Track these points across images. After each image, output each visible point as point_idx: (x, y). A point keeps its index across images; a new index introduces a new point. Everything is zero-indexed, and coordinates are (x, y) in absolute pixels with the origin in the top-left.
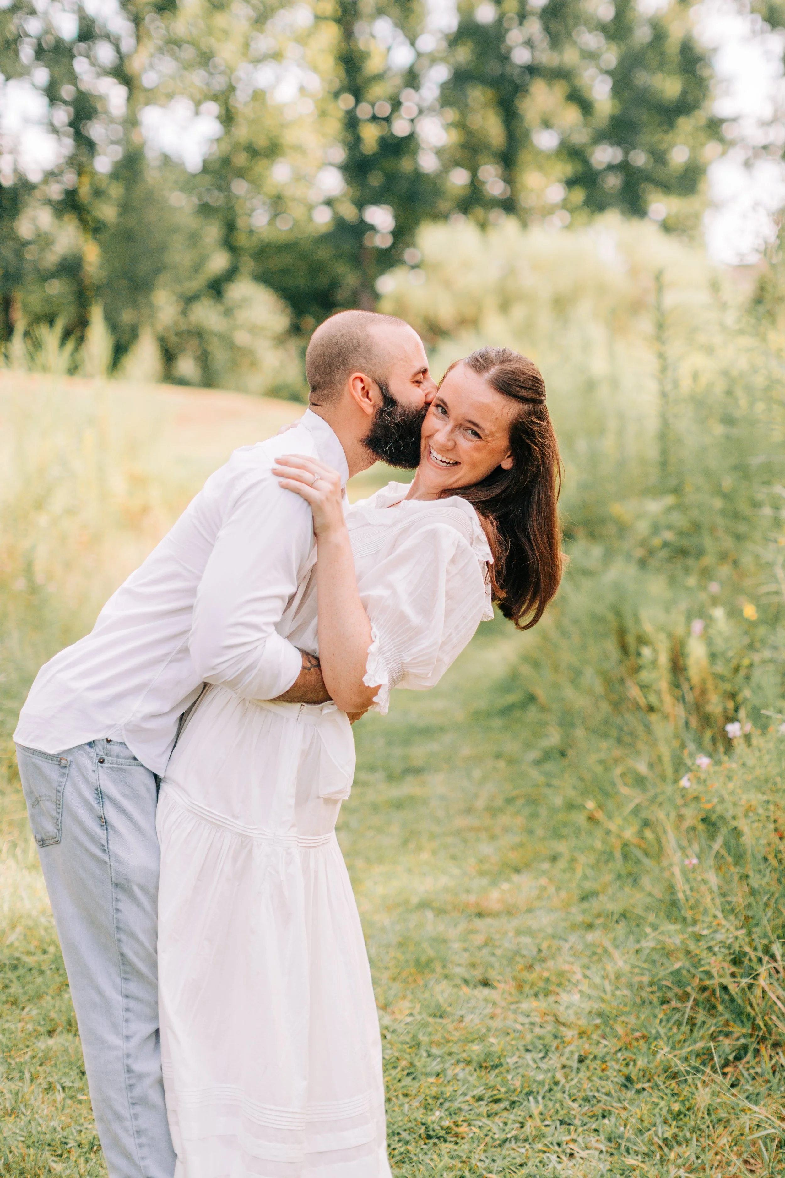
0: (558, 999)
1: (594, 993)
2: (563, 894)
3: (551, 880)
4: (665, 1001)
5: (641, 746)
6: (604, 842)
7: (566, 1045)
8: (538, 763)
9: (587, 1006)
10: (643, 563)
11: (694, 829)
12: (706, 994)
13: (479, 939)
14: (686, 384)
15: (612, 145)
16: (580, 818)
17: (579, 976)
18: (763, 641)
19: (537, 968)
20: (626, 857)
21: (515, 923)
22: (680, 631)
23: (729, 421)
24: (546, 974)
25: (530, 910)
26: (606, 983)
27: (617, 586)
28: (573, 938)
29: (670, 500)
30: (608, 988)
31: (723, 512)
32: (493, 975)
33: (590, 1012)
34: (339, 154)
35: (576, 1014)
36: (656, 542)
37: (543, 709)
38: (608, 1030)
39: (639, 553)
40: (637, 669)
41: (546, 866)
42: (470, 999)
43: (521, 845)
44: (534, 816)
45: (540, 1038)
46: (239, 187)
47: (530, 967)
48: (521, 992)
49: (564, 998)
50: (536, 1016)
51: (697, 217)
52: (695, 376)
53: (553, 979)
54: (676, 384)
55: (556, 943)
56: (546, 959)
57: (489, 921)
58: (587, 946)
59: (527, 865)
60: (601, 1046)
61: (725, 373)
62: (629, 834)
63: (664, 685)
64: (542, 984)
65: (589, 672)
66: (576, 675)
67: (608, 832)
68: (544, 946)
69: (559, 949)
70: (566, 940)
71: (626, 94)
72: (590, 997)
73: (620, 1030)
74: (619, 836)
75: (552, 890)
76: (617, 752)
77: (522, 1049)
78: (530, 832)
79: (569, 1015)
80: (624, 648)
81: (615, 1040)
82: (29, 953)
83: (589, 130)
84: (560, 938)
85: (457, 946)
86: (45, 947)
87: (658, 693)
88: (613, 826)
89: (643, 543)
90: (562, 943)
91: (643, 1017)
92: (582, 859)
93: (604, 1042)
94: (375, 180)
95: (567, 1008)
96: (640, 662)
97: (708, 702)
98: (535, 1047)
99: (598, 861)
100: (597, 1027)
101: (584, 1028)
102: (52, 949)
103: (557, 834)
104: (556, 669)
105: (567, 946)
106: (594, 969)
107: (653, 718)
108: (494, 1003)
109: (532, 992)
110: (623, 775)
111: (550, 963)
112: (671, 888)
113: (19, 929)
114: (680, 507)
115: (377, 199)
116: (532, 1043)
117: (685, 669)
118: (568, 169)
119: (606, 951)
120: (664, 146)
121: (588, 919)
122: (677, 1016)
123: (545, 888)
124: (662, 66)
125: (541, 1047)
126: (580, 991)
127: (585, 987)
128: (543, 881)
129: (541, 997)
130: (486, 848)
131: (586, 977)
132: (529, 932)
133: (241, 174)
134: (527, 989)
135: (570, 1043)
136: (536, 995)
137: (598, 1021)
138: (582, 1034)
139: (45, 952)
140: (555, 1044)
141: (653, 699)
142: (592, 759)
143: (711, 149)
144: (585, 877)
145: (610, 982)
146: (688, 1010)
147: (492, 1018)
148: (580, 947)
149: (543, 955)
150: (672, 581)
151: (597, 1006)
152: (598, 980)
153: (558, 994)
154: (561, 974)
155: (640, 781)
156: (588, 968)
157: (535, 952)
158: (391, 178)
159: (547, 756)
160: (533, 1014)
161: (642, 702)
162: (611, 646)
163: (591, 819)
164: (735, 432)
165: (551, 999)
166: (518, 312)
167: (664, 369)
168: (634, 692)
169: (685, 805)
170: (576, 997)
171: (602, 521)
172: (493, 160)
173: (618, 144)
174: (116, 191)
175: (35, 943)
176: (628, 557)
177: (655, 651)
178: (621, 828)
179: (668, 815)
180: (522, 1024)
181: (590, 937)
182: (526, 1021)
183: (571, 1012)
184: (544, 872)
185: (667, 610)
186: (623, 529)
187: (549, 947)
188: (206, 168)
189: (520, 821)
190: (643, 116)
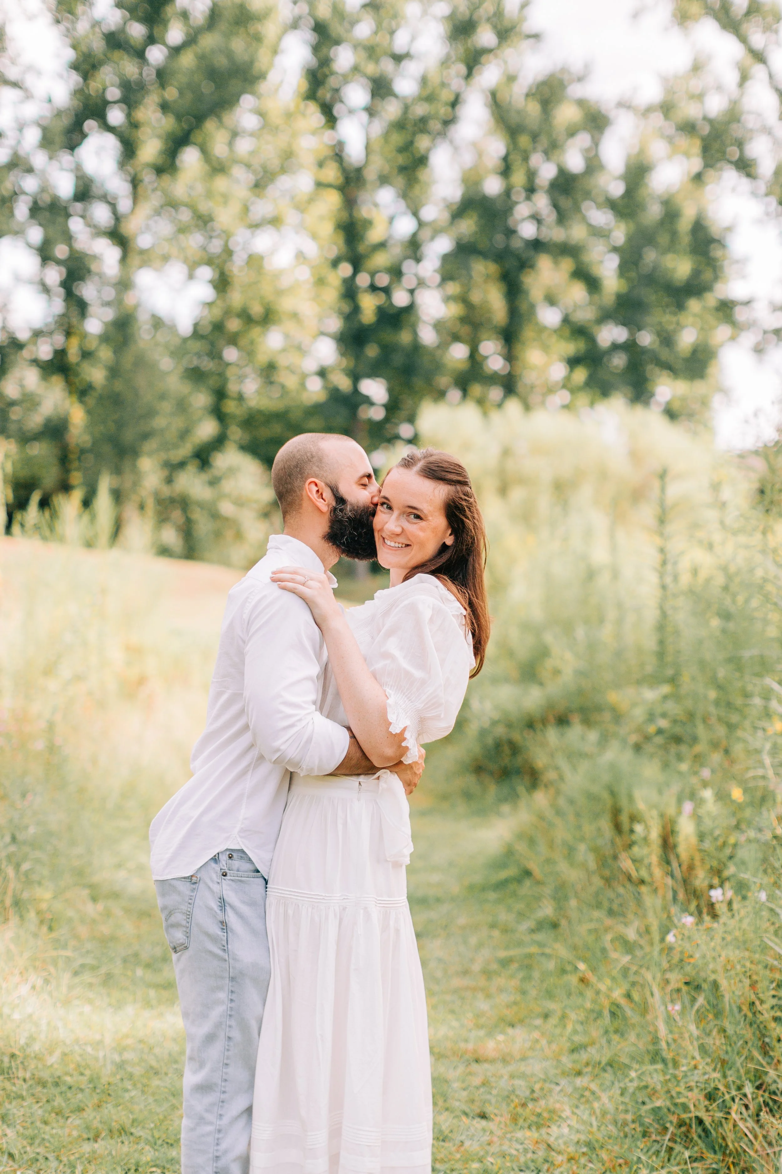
0: (550, 1131)
1: (582, 1128)
2: (554, 1046)
3: (543, 1034)
4: (645, 1134)
5: (630, 916)
6: (594, 1001)
7: (556, 1168)
8: (533, 931)
9: (575, 1137)
10: (638, 748)
11: (679, 990)
12: (683, 1129)
13: (476, 1081)
14: (685, 579)
15: (617, 324)
16: (573, 980)
17: (567, 1113)
18: (749, 824)
19: (530, 1105)
20: (613, 1014)
21: (511, 1068)
22: (671, 811)
23: (726, 616)
24: (538, 1110)
25: (524, 1059)
26: (593, 1119)
27: (613, 767)
28: (563, 1082)
29: (666, 689)
30: (595, 1124)
31: (717, 703)
32: (489, 1109)
33: (578, 1142)
34: (335, 324)
35: (565, 1143)
36: (652, 729)
37: (539, 883)
38: (594, 1156)
39: (634, 738)
40: (630, 846)
41: (538, 1022)
42: (469, 1128)
43: (515, 1003)
44: (528, 978)
45: (533, 1161)
46: (231, 354)
47: (524, 1105)
48: (516, 1124)
49: (554, 1130)
50: (529, 1144)
51: (705, 402)
52: (695, 572)
53: (545, 1115)
54: (676, 578)
55: (547, 1085)
56: (538, 1098)
57: (486, 1066)
58: (576, 1089)
59: (521, 1021)
60: (588, 1168)
61: (724, 569)
62: (617, 994)
63: (654, 859)
64: (534, 1119)
65: (582, 847)
66: (570, 852)
67: (598, 992)
68: (537, 1087)
69: (550, 1091)
70: (557, 1084)
71: (633, 274)
72: (578, 1131)
73: (604, 1155)
74: (608, 997)
75: (544, 1042)
76: (609, 922)
77: (516, 1169)
78: (524, 993)
79: (559, 1145)
80: (618, 827)
81: (600, 1165)
82: (67, 1074)
83: (594, 308)
84: (551, 1082)
85: (456, 1085)
86: (82, 1069)
87: (649, 866)
88: (602, 987)
89: (639, 730)
90: (553, 1086)
91: (626, 1146)
92: (573, 1016)
93: (591, 1165)
94: (372, 351)
95: (557, 1139)
96: (634, 837)
97: (696, 877)
98: (528, 1168)
99: (587, 1018)
100: (584, 1154)
101: (572, 1155)
102: (87, 1072)
103: (550, 995)
104: (551, 845)
105: (558, 1088)
106: (582, 1107)
107: (644, 889)
108: (492, 1132)
109: (526, 1125)
110: (612, 941)
111: (542, 1103)
112: (655, 1040)
113: (57, 1054)
114: (676, 697)
115: (373, 372)
116: (526, 1163)
117: (675, 846)
118: (570, 348)
119: (593, 1093)
120: (671, 327)
121: (578, 1067)
122: (656, 1147)
123: (537, 1041)
124: (672, 247)
125: (533, 1168)
126: (569, 1126)
127: (573, 1122)
128: (536, 1034)
129: (534, 1128)
130: (483, 1005)
131: (573, 1113)
132: (523, 1076)
133: (233, 340)
134: (521, 1122)
135: (560, 1166)
136: (529, 1127)
137: (585, 1150)
138: (571, 1159)
139: (82, 1074)
140: (546, 1166)
141: (644, 873)
142: (583, 929)
143: (722, 332)
144: (575, 1032)
145: (597, 1118)
146: (666, 1142)
147: (489, 1144)
148: (570, 1090)
149: (535, 1095)
150: (666, 765)
151: (583, 1137)
152: (585, 1117)
153: (549, 1127)
154: (552, 1112)
155: (628, 947)
156: (577, 1107)
157: (528, 1093)
158: (387, 350)
159: (540, 926)
160: (526, 1142)
161: (634, 874)
162: (605, 825)
163: (582, 980)
164: (731, 626)
165: (543, 1131)
166: (517, 494)
167: (664, 563)
168: (626, 864)
169: (671, 969)
170: (566, 1130)
171: (599, 709)
172: (494, 336)
173: (624, 324)
174: (105, 354)
175: (72, 1066)
176: (624, 741)
177: (647, 828)
178: (610, 989)
179: (654, 978)
180: (518, 1150)
181: (579, 1082)
182: (520, 1147)
183: (561, 1141)
184: (537, 1027)
185: (660, 792)
186: (618, 717)
187: (542, 1089)
188: (197, 334)
189: (514, 983)
190: (650, 296)
